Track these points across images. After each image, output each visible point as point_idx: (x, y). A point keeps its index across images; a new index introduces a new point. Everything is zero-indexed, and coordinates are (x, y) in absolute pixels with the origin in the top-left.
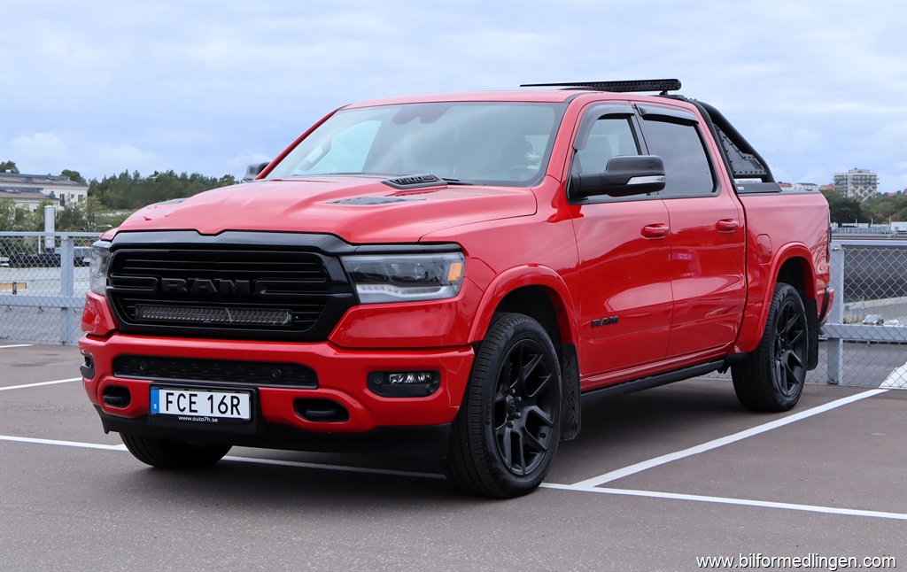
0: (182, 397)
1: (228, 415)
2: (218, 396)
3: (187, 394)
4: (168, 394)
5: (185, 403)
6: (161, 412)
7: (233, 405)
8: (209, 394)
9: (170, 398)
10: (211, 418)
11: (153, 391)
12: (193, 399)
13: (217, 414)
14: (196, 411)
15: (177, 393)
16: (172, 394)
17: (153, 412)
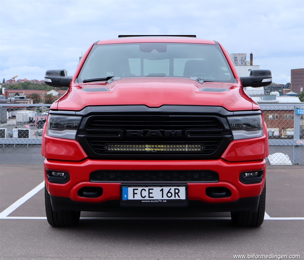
0: (143, 191)
1: (173, 198)
2: (166, 189)
3: (147, 189)
4: (134, 190)
5: (145, 193)
6: (129, 199)
7: (175, 193)
8: (161, 188)
9: (136, 192)
10: (162, 200)
11: (124, 188)
12: (151, 191)
13: (165, 198)
14: (153, 197)
15: (140, 189)
16: (137, 189)
17: (124, 199)
